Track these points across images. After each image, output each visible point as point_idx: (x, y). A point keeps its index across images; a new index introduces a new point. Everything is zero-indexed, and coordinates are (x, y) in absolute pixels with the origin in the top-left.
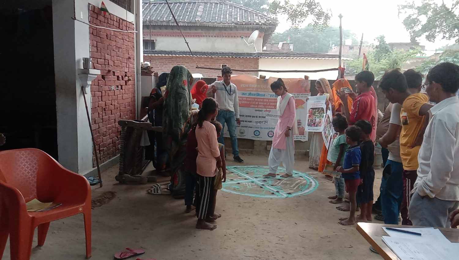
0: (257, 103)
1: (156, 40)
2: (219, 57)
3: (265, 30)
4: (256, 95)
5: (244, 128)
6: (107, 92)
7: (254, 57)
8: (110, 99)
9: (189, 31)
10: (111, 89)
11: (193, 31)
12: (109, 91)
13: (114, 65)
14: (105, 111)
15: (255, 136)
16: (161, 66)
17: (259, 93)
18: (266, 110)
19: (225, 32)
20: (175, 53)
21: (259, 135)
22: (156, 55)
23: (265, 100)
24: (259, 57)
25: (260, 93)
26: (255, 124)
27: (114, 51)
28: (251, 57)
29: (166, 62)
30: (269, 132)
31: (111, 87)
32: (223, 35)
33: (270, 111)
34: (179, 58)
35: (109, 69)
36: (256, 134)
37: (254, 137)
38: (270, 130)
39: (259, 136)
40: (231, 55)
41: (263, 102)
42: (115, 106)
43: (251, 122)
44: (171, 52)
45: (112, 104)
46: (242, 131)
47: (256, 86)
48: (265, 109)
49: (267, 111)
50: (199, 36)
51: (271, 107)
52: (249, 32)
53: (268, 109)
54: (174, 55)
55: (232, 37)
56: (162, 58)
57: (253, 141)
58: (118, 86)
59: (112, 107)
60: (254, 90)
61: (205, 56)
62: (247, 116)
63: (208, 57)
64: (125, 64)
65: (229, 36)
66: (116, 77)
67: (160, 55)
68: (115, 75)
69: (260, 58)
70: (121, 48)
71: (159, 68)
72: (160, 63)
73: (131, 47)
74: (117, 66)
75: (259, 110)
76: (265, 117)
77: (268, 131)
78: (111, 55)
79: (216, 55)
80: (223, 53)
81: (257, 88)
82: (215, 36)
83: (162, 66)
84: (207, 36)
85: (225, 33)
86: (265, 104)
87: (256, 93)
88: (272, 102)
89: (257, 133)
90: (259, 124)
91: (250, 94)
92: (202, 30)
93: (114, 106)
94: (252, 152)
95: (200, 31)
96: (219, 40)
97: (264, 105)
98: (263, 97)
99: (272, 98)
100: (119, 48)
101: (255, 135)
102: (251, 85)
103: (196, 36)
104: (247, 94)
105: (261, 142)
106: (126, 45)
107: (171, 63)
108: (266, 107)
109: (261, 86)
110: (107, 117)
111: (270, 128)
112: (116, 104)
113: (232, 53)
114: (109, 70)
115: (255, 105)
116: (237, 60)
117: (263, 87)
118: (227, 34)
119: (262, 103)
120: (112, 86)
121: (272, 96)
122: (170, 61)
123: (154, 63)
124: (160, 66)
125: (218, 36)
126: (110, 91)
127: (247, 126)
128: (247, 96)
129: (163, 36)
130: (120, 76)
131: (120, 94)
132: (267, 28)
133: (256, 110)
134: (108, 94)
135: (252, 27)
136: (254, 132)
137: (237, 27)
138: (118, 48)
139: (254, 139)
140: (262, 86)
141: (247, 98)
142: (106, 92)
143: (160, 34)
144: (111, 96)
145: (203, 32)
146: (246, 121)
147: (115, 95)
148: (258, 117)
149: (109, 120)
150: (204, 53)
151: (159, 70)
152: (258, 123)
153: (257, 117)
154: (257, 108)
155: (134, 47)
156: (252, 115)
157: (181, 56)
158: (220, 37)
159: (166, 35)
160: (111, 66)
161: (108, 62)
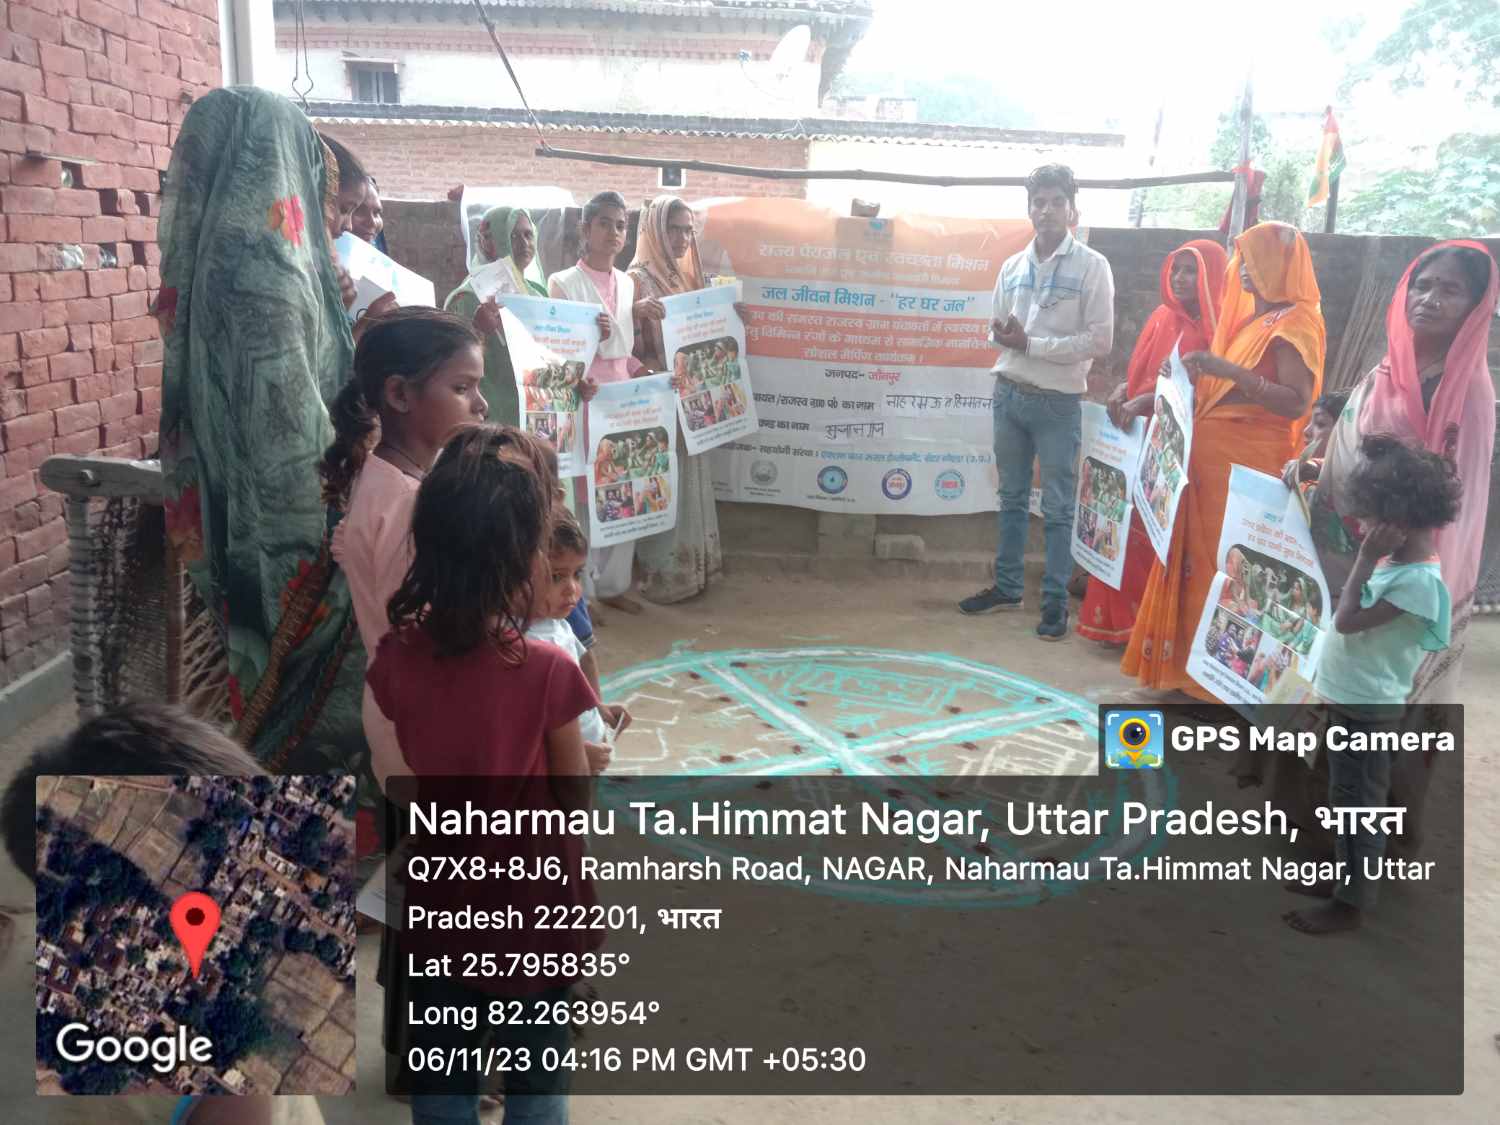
0: (835, 338)
1: (404, 65)
2: (650, 131)
3: (832, 29)
4: (832, 296)
5: (772, 457)
6: (27, 283)
7: (791, 136)
8: (59, 320)
9: (530, 31)
10: (56, 265)
11: (547, 31)
12: (47, 277)
13: (71, 129)
14: (20, 386)
15: (825, 494)
16: (418, 168)
17: (847, 286)
18: (880, 371)
19: (675, 35)
20: (474, 113)
21: (842, 488)
22: (397, 122)
23: (874, 324)
24: (809, 136)
25: (852, 288)
26: (822, 437)
27: (64, 43)
28: (779, 136)
29: (437, 152)
30: (891, 472)
31: (61, 249)
32: (669, 48)
33: (895, 377)
34: (492, 133)
35: (33, 147)
36: (827, 483)
37: (818, 497)
38: (896, 465)
39: (841, 495)
40: (698, 125)
41: (866, 332)
42: (99, 357)
43: (805, 426)
44: (459, 110)
45: (70, 348)
46: (762, 470)
47: (832, 253)
48: (874, 368)
49: (878, 375)
50: (571, 49)
51: (902, 356)
52: (769, 37)
53: (886, 369)
54: (469, 123)
55: (701, 56)
56: (420, 135)
57: (814, 515)
58: (109, 248)
59: (77, 363)
60: (825, 271)
61: (597, 129)
62: (785, 400)
63: (608, 131)
64: (159, 132)
65: (688, 55)
66: (96, 195)
67: (412, 122)
68: (86, 184)
69: (816, 139)
70: (125, 37)
71: (411, 178)
72: (415, 156)
73: (195, 41)
74: (95, 135)
75: (843, 374)
76: (869, 406)
77: (882, 469)
78: (41, 67)
79: (641, 124)
80: (666, 117)
81: (839, 263)
82: (635, 53)
83: (424, 168)
84: (602, 51)
85: (674, 42)
86: (877, 340)
87: (830, 286)
88: (906, 334)
89: (832, 479)
90: (841, 438)
91: (804, 294)
92: (583, 27)
93: (88, 354)
94: (806, 568)
95: (573, 30)
96: (649, 67)
97: (867, 348)
98: (863, 309)
99: (907, 312)
100: (104, 31)
101: (822, 487)
102: (808, 248)
103: (560, 50)
104: (790, 294)
105: (850, 521)
106: (159, 26)
107: (459, 154)
108: (880, 356)
109: (858, 252)
110: (42, 417)
111: (891, 457)
112: (103, 344)
113: (703, 119)
114: (28, 152)
115: (829, 345)
116: (723, 146)
117: (867, 260)
118: (680, 42)
119: (860, 339)
120: (67, 246)
121: (906, 302)
122: (455, 145)
123: (390, 154)
124: (414, 168)
125: (646, 53)
126: (50, 271)
127: (788, 448)
128: (790, 303)
129: (428, 47)
130: (124, 194)
131: (129, 291)
132: (839, 24)
133: (831, 373)
134: (38, 291)
135: (778, 17)
136: (821, 475)
137: (723, 15)
138: (99, 32)
139: (815, 505)
140: (862, 255)
141: (787, 311)
142: (18, 277)
143: (419, 40)
144: (61, 304)
145: (588, 33)
146: (782, 425)
147: (89, 296)
148: (840, 404)
149: (57, 435)
150: (593, 115)
151: (411, 182)
152: (838, 433)
153: (833, 404)
154: (839, 360)
155: (218, 44)
156: (809, 396)
157: (498, 125)
158: (653, 56)
159: (444, 45)
160: (48, 133)
161: (18, 109)
